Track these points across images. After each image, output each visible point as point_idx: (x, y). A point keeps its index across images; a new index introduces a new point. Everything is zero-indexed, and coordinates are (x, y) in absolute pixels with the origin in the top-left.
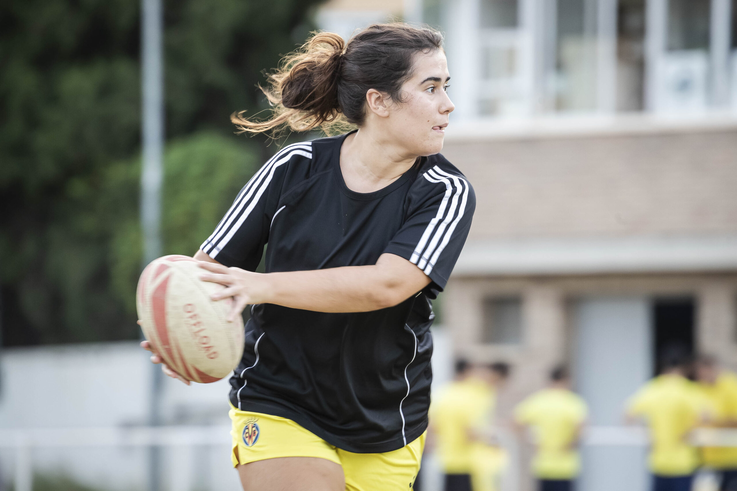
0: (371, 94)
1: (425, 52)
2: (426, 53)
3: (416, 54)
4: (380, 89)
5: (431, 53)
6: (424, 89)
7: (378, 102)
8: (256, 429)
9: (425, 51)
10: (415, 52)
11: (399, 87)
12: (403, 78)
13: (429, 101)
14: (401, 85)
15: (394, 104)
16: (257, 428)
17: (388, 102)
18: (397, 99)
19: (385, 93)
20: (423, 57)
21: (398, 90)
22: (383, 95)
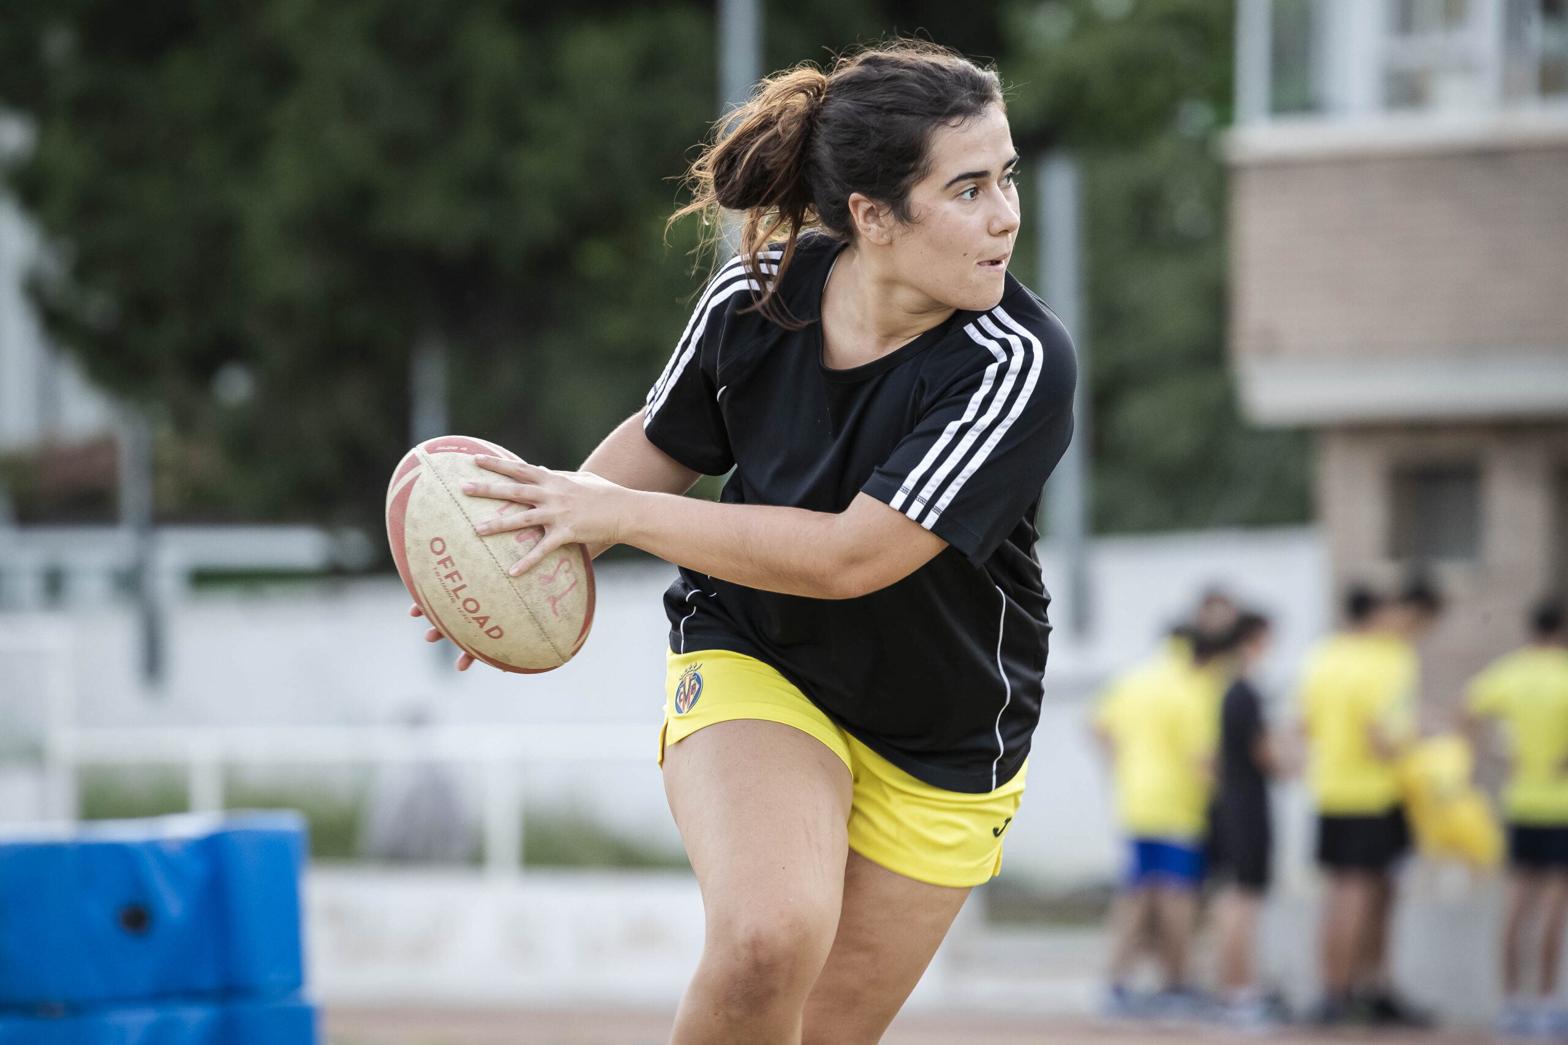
0: (856, 203)
1: (954, 125)
2: (954, 127)
3: (935, 129)
4: (871, 195)
5: (967, 123)
6: (952, 196)
7: (870, 218)
8: (696, 682)
9: (955, 121)
10: (933, 127)
11: (904, 193)
12: (911, 177)
13: (963, 217)
14: (908, 189)
15: (899, 224)
16: (699, 680)
17: (888, 219)
18: (904, 215)
19: (881, 203)
20: (949, 134)
21: (904, 198)
22: (877, 205)
